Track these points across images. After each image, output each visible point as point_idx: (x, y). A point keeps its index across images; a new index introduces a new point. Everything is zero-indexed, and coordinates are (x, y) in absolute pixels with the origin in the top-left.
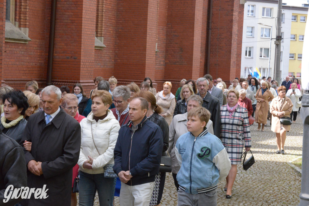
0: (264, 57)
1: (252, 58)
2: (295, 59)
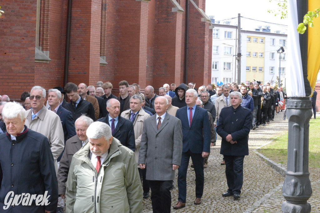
0: (227, 69)
1: (218, 70)
2: (250, 71)
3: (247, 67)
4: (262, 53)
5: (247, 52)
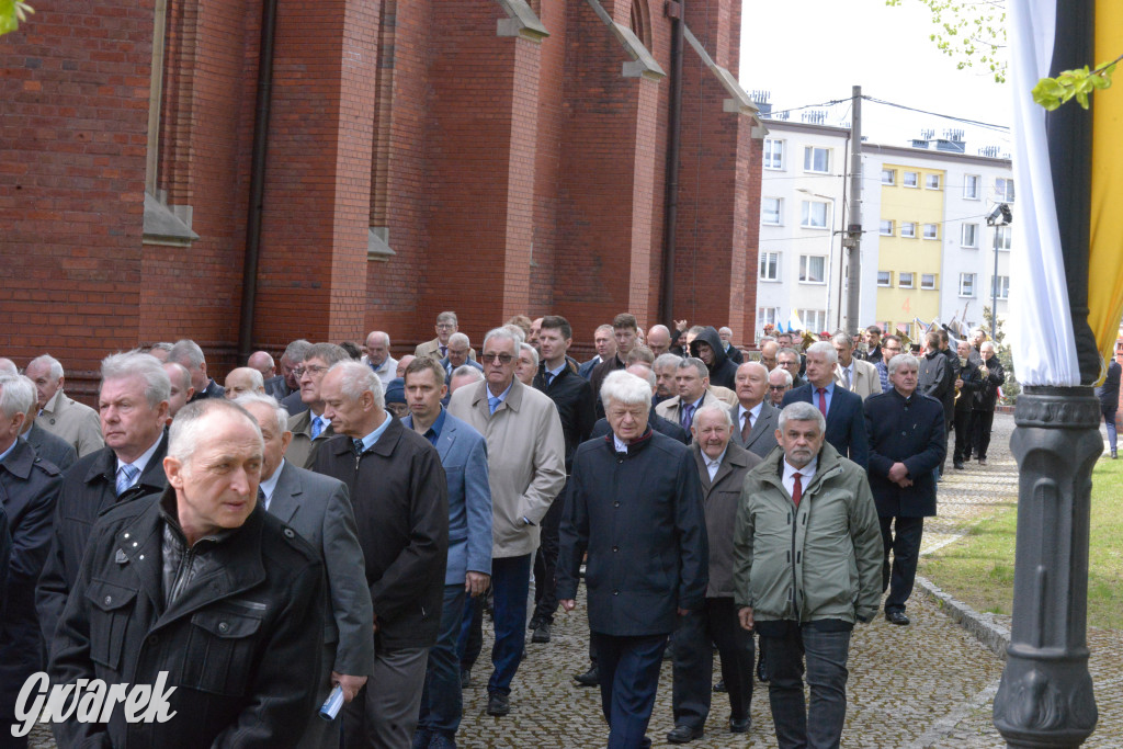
0: (811, 279)
1: (779, 283)
2: (892, 287)
3: (879, 273)
4: (934, 226)
5: (882, 220)
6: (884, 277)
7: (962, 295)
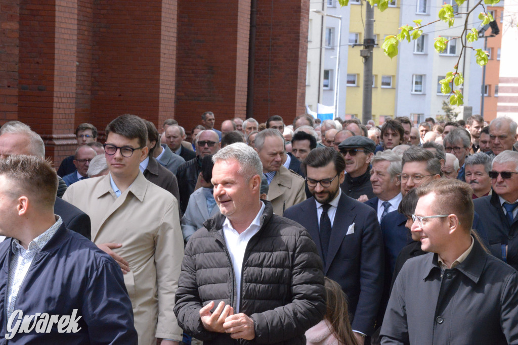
2: (358, 86)
3: (348, 75)
5: (351, 33)
6: (351, 79)
7: (414, 92)
